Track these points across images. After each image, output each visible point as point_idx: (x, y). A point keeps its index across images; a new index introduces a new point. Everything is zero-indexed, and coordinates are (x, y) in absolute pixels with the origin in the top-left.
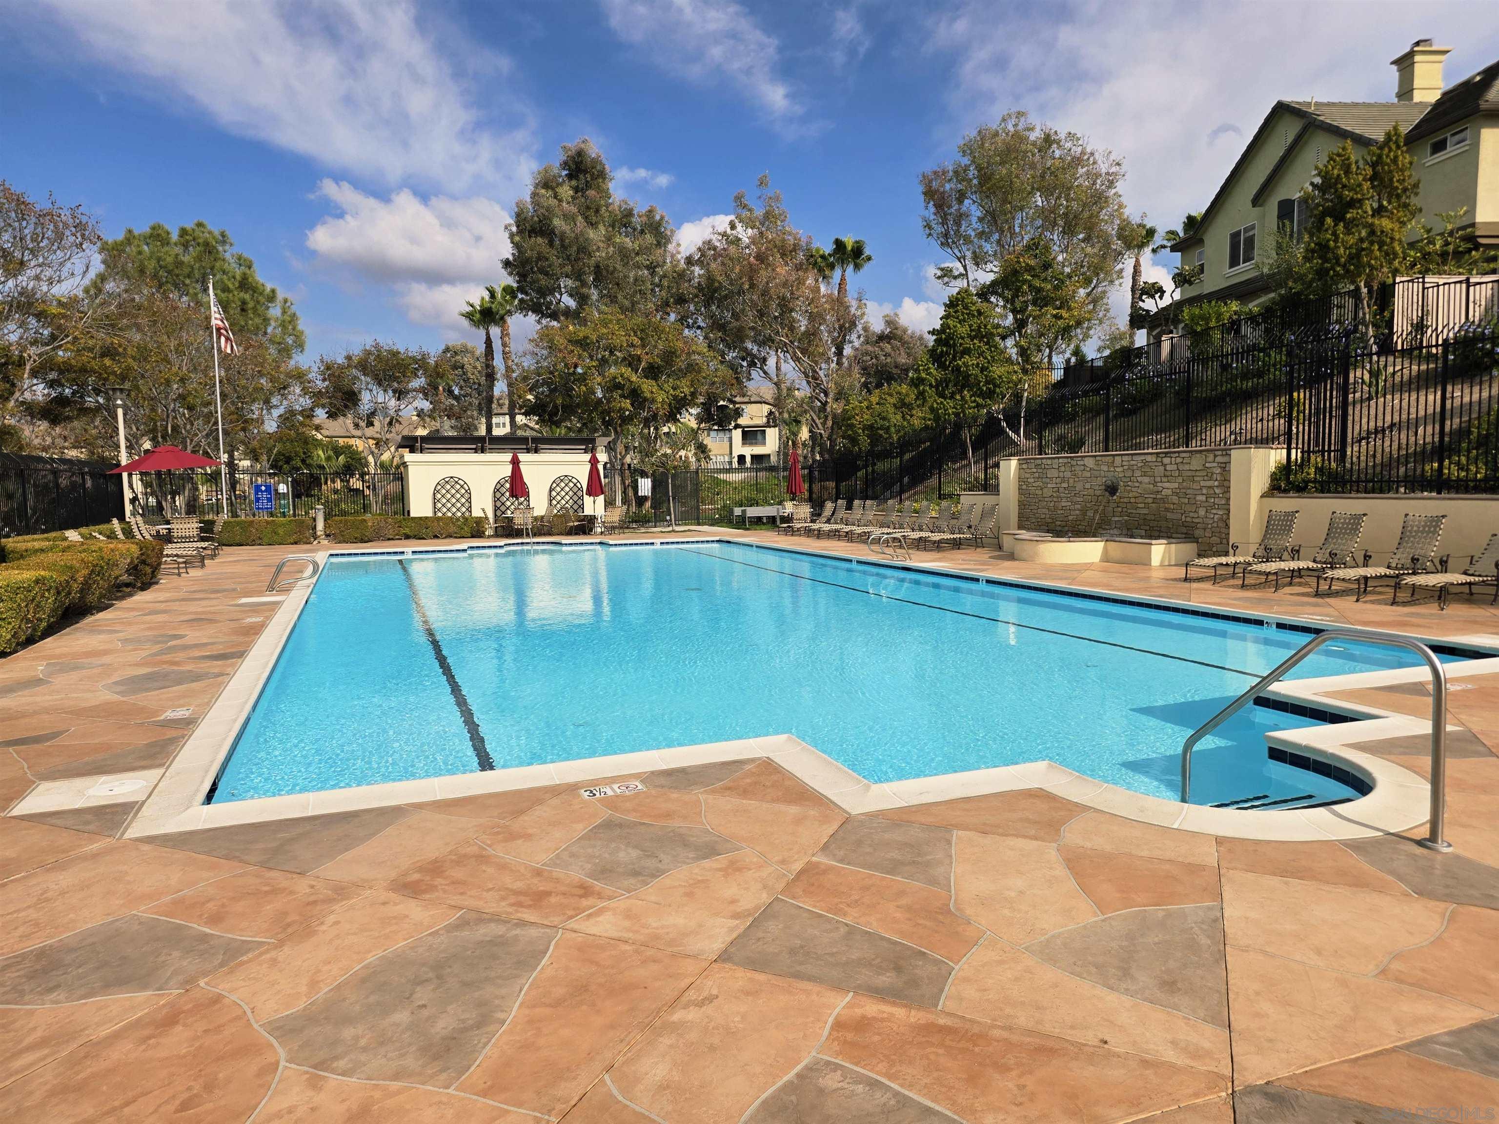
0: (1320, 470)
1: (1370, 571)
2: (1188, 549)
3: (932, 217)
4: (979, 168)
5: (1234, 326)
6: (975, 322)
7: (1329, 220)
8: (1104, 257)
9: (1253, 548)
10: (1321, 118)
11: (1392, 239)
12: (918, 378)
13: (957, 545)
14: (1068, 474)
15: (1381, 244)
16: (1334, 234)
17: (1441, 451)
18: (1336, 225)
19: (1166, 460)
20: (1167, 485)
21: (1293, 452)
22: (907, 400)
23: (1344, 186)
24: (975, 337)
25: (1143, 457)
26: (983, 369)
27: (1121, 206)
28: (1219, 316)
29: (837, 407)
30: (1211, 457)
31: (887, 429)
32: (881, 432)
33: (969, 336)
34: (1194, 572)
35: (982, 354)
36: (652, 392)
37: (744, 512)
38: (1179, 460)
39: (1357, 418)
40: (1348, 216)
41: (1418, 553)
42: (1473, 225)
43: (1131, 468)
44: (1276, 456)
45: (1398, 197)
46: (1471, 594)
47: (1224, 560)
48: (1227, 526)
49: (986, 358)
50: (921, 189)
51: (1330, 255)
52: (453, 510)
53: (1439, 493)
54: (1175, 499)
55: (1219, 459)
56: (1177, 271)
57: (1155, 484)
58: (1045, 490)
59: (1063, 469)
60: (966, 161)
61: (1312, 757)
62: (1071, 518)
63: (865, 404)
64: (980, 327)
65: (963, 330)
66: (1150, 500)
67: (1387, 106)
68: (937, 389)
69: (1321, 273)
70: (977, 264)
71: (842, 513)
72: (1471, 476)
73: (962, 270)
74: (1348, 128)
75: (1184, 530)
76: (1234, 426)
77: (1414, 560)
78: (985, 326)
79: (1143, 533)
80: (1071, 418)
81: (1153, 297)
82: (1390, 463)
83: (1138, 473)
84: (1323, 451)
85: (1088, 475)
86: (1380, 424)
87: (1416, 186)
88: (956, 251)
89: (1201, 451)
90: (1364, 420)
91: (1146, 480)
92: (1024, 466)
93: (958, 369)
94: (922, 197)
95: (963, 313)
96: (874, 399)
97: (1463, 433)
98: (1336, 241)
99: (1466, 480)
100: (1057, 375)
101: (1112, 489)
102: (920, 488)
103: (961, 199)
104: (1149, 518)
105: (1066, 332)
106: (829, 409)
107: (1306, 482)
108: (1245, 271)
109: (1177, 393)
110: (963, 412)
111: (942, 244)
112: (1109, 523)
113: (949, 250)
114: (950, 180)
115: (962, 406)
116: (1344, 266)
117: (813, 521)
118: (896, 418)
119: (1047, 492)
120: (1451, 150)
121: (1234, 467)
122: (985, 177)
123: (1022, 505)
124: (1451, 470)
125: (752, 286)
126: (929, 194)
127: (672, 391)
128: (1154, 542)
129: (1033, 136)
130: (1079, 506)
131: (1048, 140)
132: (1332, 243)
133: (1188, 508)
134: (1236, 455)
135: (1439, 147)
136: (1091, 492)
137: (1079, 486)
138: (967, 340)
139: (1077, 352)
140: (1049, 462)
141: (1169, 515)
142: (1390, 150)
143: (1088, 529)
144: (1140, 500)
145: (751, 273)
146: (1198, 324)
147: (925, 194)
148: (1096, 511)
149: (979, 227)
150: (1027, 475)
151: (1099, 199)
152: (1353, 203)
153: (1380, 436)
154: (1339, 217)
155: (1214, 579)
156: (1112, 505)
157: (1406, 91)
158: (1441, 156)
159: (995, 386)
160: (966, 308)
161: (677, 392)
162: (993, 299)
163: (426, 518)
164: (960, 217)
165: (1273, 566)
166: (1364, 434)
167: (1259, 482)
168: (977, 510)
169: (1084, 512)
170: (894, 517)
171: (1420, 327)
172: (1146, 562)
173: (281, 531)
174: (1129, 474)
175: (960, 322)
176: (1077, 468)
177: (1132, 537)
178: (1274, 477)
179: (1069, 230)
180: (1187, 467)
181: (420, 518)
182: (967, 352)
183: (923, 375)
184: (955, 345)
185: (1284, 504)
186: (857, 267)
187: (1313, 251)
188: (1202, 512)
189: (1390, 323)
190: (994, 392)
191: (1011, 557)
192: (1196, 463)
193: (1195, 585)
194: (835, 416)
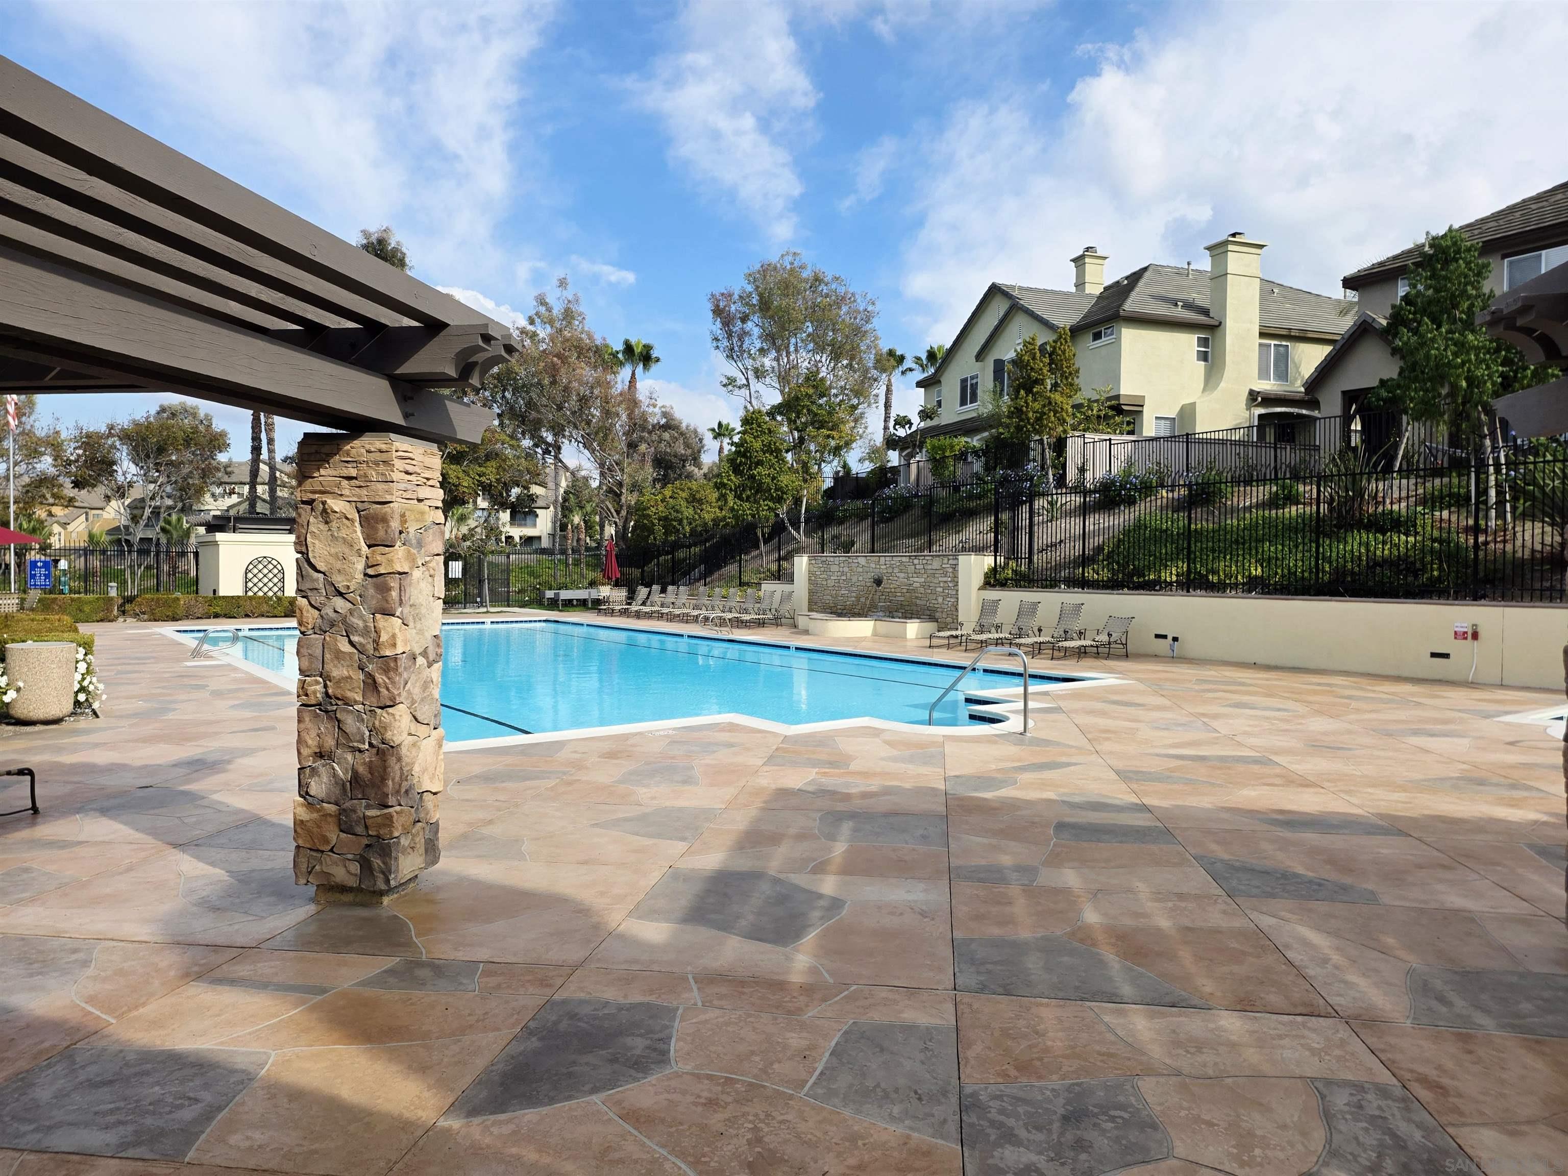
0: (1015, 572)
1: (1041, 639)
2: (930, 627)
3: (719, 331)
4: (761, 295)
5: (962, 456)
6: (766, 438)
7: (1022, 392)
8: (863, 382)
9: (973, 625)
10: (1022, 302)
11: (1062, 409)
12: (721, 483)
13: (761, 624)
14: (846, 569)
15: (1055, 412)
16: (1026, 402)
17: (1085, 560)
18: (1027, 396)
19: (916, 561)
20: (916, 579)
21: (998, 558)
22: (698, 496)
23: (1032, 369)
24: (767, 451)
25: (899, 559)
26: (773, 478)
27: (876, 338)
28: (952, 447)
29: (629, 498)
30: (946, 561)
31: (680, 521)
32: (675, 523)
33: (762, 450)
34: (935, 642)
35: (772, 466)
36: (458, 478)
37: (557, 595)
38: (924, 562)
39: (1040, 535)
40: (1035, 390)
41: (1067, 628)
42: (1117, 397)
43: (891, 566)
44: (988, 561)
45: (1067, 378)
46: (1098, 653)
47: (954, 633)
48: (957, 610)
49: (775, 469)
50: (710, 306)
51: (1024, 417)
52: (265, 588)
53: (1083, 589)
54: (922, 591)
55: (951, 562)
56: (921, 408)
57: (908, 578)
58: (829, 581)
59: (842, 565)
60: (750, 288)
61: (988, 716)
62: (848, 603)
63: (659, 497)
64: (770, 444)
65: (757, 445)
66: (905, 591)
67: (1067, 294)
68: (736, 492)
69: (1019, 428)
70: (757, 377)
71: (657, 597)
72: (1100, 579)
73: (745, 382)
74: (1039, 313)
75: (928, 613)
76: (963, 536)
77: (1066, 632)
78: (775, 443)
79: (900, 615)
80: (841, 522)
81: (904, 427)
82: (1058, 567)
83: (896, 570)
84: (1017, 558)
85: (861, 570)
86: (1054, 540)
87: (1077, 371)
88: (740, 364)
89: (939, 556)
90: (1045, 537)
91: (902, 575)
92: (813, 562)
93: (752, 477)
94: (711, 314)
95: (757, 431)
96: (668, 492)
97: (1100, 549)
98: (1027, 407)
99: (1097, 580)
100: (828, 483)
101: (878, 582)
102: (716, 575)
103: (744, 319)
104: (904, 603)
105: (836, 451)
106: (623, 500)
107: (1007, 579)
108: (970, 411)
109: (923, 507)
110: (758, 513)
111: (727, 356)
112: (876, 607)
113: (734, 363)
114: (735, 303)
115: (757, 509)
116: (1032, 425)
117: (630, 604)
118: (688, 512)
119: (831, 583)
120: (1104, 340)
121: (961, 568)
122: (765, 306)
123: (811, 593)
124: (1090, 574)
125: (554, 383)
126: (718, 312)
127: (477, 477)
128: (908, 621)
129: (805, 274)
130: (854, 594)
131: (818, 279)
132: (1024, 409)
133: (931, 597)
134: (962, 559)
135: (1097, 336)
136: (863, 583)
137: (854, 579)
138: (761, 454)
139: (845, 466)
140: (832, 559)
141: (918, 602)
142: (1061, 344)
143: (861, 612)
144: (898, 590)
145: (553, 371)
146: (937, 453)
147: (714, 312)
148: (867, 598)
149: (758, 344)
150: (815, 569)
151: (858, 332)
152: (1037, 382)
153: (1053, 549)
154: (1029, 391)
155: (949, 646)
156: (879, 594)
157: (1080, 284)
158: (1098, 343)
159: (783, 493)
160: (759, 426)
161: (483, 479)
162: (779, 418)
163: (239, 597)
164: (744, 334)
165: (984, 637)
166: (1045, 548)
167: (978, 579)
168: (777, 597)
169: (858, 598)
170: (705, 601)
171: (1082, 470)
172: (903, 637)
173: (87, 609)
174: (890, 570)
175: (754, 438)
176: (853, 565)
177: (893, 617)
178: (987, 576)
179: (836, 356)
180: (930, 567)
181: (233, 597)
182: (760, 463)
183: (725, 481)
184: (751, 457)
185: (993, 594)
186: (646, 366)
187: (1013, 413)
188: (940, 600)
189: (1064, 466)
190: (782, 498)
191: (806, 632)
192: (936, 564)
193: (935, 650)
194: (629, 507)
